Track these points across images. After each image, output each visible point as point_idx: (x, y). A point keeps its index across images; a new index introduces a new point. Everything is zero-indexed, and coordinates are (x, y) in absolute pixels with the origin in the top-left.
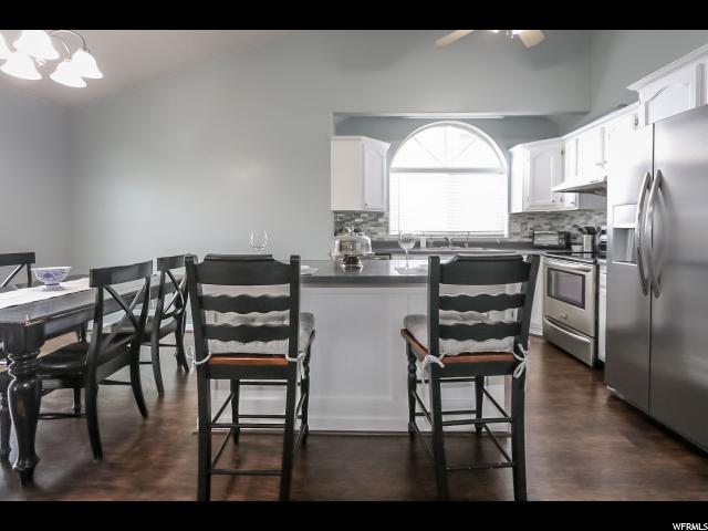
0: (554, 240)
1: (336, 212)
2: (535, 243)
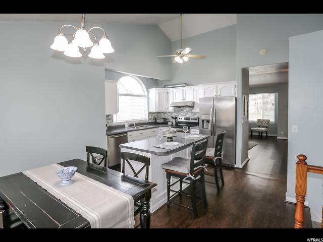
0: (162, 121)
2: (157, 122)
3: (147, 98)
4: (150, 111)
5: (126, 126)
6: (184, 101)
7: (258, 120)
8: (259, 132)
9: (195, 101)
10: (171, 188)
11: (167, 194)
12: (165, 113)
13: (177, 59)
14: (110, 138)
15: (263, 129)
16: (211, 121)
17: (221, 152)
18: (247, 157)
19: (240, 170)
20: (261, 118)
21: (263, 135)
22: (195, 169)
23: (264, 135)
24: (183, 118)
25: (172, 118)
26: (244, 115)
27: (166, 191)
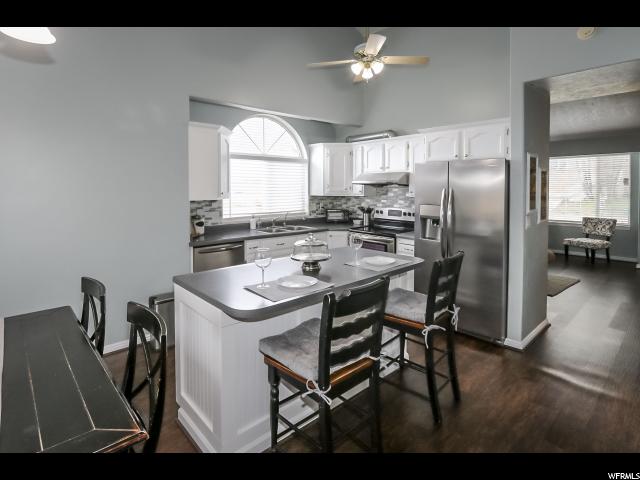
0: (338, 216)
1: (192, 202)
2: (329, 218)
3: (307, 165)
4: (314, 193)
5: (253, 227)
6: (387, 171)
7: (585, 219)
8: (587, 250)
9: (411, 170)
10: (282, 410)
11: (269, 424)
12: (348, 199)
13: (357, 68)
14: (200, 253)
15: (597, 241)
16: (442, 220)
17: (451, 309)
18: (544, 316)
19: (518, 356)
20: (593, 216)
21: (597, 256)
22: (333, 370)
23: (600, 255)
24: (386, 211)
25: (362, 209)
26: (533, 207)
27: (267, 416)
